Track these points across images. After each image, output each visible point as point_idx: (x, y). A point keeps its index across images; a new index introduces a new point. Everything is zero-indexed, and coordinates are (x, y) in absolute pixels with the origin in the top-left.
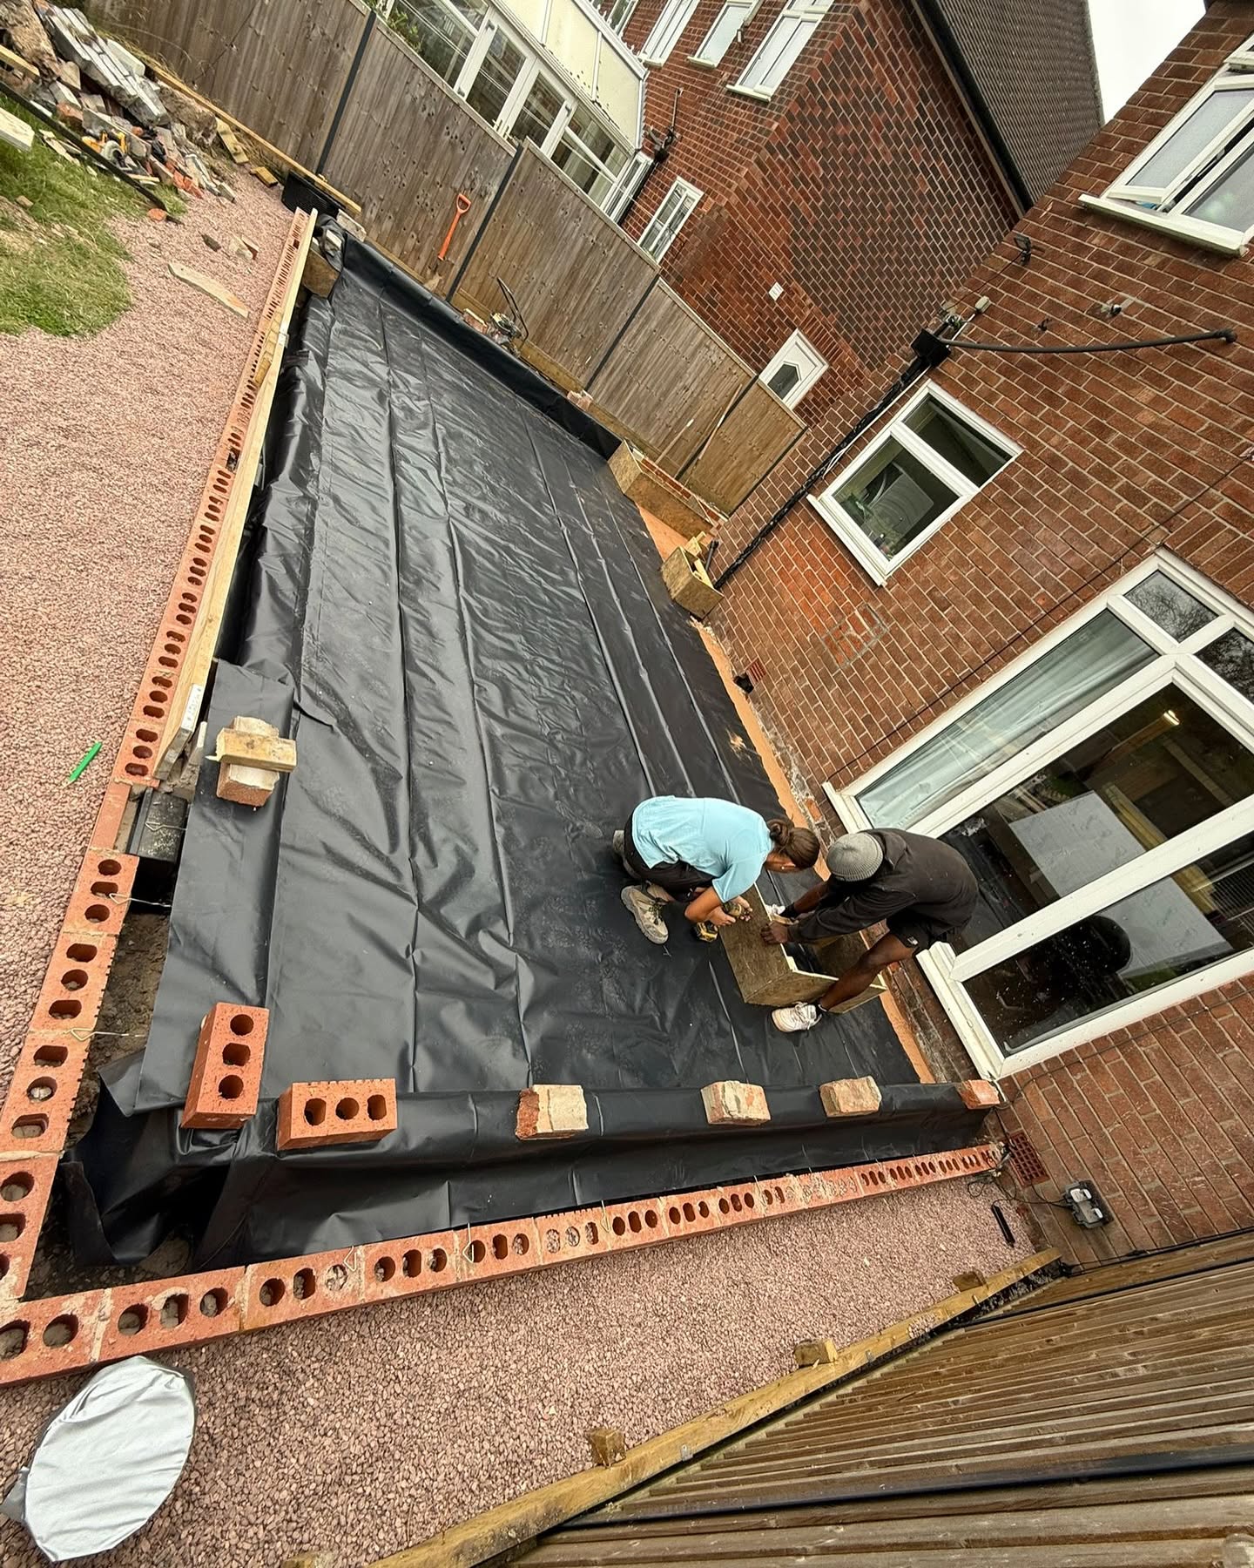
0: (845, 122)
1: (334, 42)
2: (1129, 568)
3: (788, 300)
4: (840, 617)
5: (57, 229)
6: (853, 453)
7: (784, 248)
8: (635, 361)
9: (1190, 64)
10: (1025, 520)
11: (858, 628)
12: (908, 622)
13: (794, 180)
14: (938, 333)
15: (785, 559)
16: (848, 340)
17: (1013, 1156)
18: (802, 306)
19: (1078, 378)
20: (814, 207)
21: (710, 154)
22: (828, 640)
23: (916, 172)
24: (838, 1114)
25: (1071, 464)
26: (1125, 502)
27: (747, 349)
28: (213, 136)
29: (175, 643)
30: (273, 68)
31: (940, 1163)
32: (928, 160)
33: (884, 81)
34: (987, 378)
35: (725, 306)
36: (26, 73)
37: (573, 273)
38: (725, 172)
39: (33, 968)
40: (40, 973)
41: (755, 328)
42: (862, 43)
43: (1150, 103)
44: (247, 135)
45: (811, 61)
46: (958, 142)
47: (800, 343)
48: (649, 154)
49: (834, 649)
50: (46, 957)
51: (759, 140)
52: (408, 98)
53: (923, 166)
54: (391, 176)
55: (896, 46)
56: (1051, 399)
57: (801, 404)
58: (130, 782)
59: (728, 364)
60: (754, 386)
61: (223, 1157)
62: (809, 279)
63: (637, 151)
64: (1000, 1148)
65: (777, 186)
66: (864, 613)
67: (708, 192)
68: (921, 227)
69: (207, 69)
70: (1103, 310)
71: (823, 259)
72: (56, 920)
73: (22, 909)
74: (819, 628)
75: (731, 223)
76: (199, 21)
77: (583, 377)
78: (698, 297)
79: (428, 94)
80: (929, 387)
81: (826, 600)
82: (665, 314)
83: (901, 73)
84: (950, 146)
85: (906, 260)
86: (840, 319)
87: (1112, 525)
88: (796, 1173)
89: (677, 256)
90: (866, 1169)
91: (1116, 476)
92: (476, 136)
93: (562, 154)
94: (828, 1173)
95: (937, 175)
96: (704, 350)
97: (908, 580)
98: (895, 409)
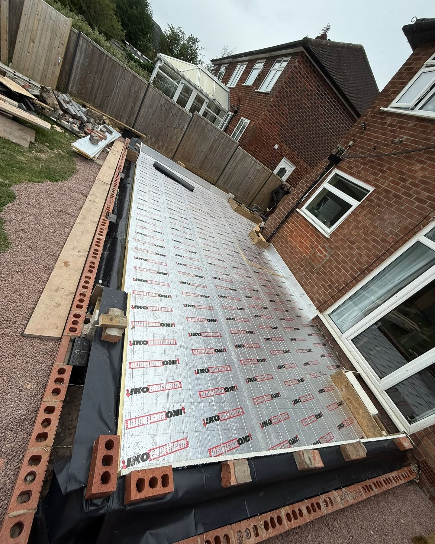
0: (294, 96)
1: (137, 93)
2: (424, 226)
3: (281, 148)
4: (314, 249)
5: (56, 151)
6: (311, 194)
7: (278, 134)
8: (232, 171)
9: (412, 66)
10: (380, 212)
11: (321, 253)
12: (340, 250)
13: (279, 114)
14: (336, 154)
15: (291, 231)
16: (302, 159)
17: (422, 471)
18: (285, 150)
19: (391, 163)
20: (286, 121)
21: (251, 110)
22: (310, 257)
23: (319, 107)
24: (350, 460)
25: (394, 192)
26: (418, 203)
27: (268, 164)
28: (102, 121)
29: (88, 280)
30: (120, 100)
31: (393, 477)
32: (322, 103)
33: (305, 83)
34: (356, 166)
35: (260, 152)
36: (50, 110)
37: (211, 148)
38: (257, 114)
39: (31, 416)
40: (34, 419)
41: (270, 158)
42: (297, 74)
43: (399, 79)
44: (112, 119)
45: (281, 81)
46: (331, 97)
47: (286, 161)
48: (232, 112)
49: (313, 261)
50: (36, 411)
51: (267, 104)
52: (160, 105)
53: (321, 106)
54: (154, 126)
55: (308, 74)
56: (382, 171)
57: (288, 179)
58: (71, 335)
59: (263, 169)
60: (272, 176)
61: (102, 511)
62: (287, 142)
63: (228, 111)
64: (416, 467)
65: (274, 116)
66: (323, 248)
67: (252, 120)
68: (322, 123)
69: (101, 103)
70: (396, 141)
71: (291, 136)
72: (41, 394)
73: (29, 390)
74: (306, 253)
75: (260, 128)
76: (99, 91)
77: (216, 178)
78: (251, 151)
79: (165, 103)
80: (336, 171)
81: (308, 244)
82: (241, 157)
83: (310, 81)
84: (329, 99)
85: (318, 133)
86: (298, 153)
87: (415, 212)
88: (336, 490)
89: (244, 139)
90: (364, 484)
91: (412, 195)
92: (180, 112)
93: (205, 114)
94: (349, 488)
95: (326, 107)
96: (255, 166)
97: (338, 235)
98: (324, 179)
